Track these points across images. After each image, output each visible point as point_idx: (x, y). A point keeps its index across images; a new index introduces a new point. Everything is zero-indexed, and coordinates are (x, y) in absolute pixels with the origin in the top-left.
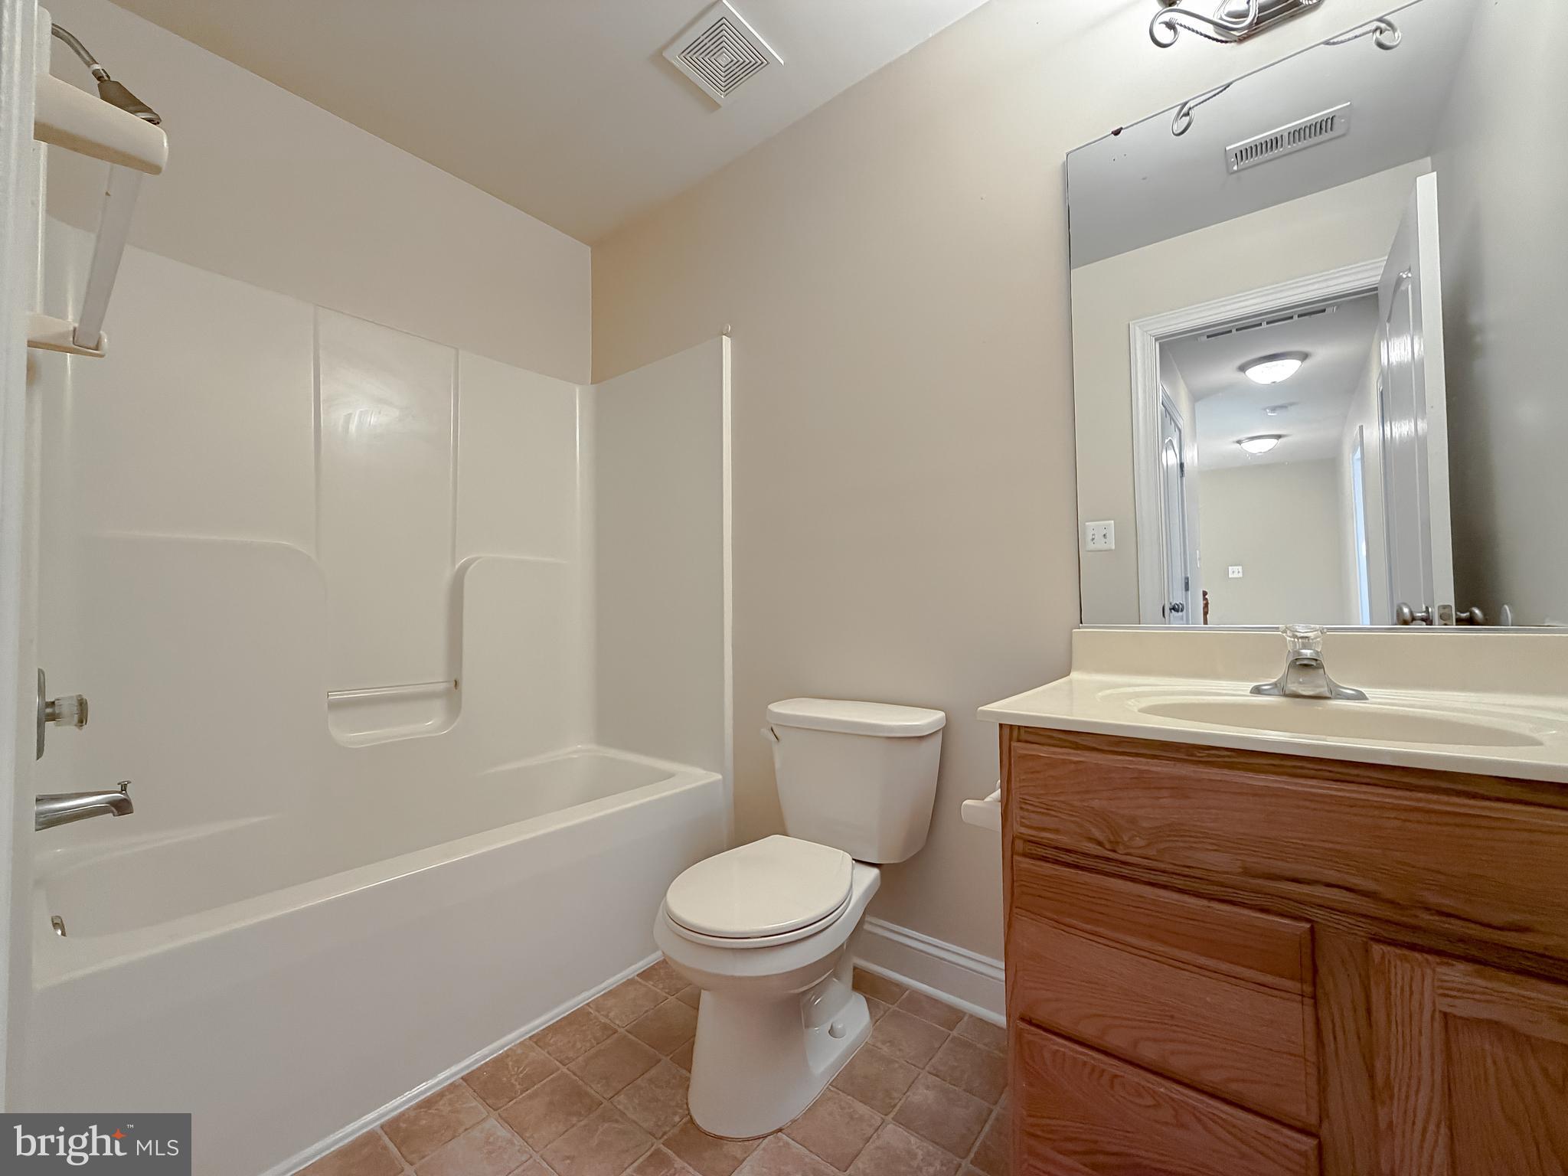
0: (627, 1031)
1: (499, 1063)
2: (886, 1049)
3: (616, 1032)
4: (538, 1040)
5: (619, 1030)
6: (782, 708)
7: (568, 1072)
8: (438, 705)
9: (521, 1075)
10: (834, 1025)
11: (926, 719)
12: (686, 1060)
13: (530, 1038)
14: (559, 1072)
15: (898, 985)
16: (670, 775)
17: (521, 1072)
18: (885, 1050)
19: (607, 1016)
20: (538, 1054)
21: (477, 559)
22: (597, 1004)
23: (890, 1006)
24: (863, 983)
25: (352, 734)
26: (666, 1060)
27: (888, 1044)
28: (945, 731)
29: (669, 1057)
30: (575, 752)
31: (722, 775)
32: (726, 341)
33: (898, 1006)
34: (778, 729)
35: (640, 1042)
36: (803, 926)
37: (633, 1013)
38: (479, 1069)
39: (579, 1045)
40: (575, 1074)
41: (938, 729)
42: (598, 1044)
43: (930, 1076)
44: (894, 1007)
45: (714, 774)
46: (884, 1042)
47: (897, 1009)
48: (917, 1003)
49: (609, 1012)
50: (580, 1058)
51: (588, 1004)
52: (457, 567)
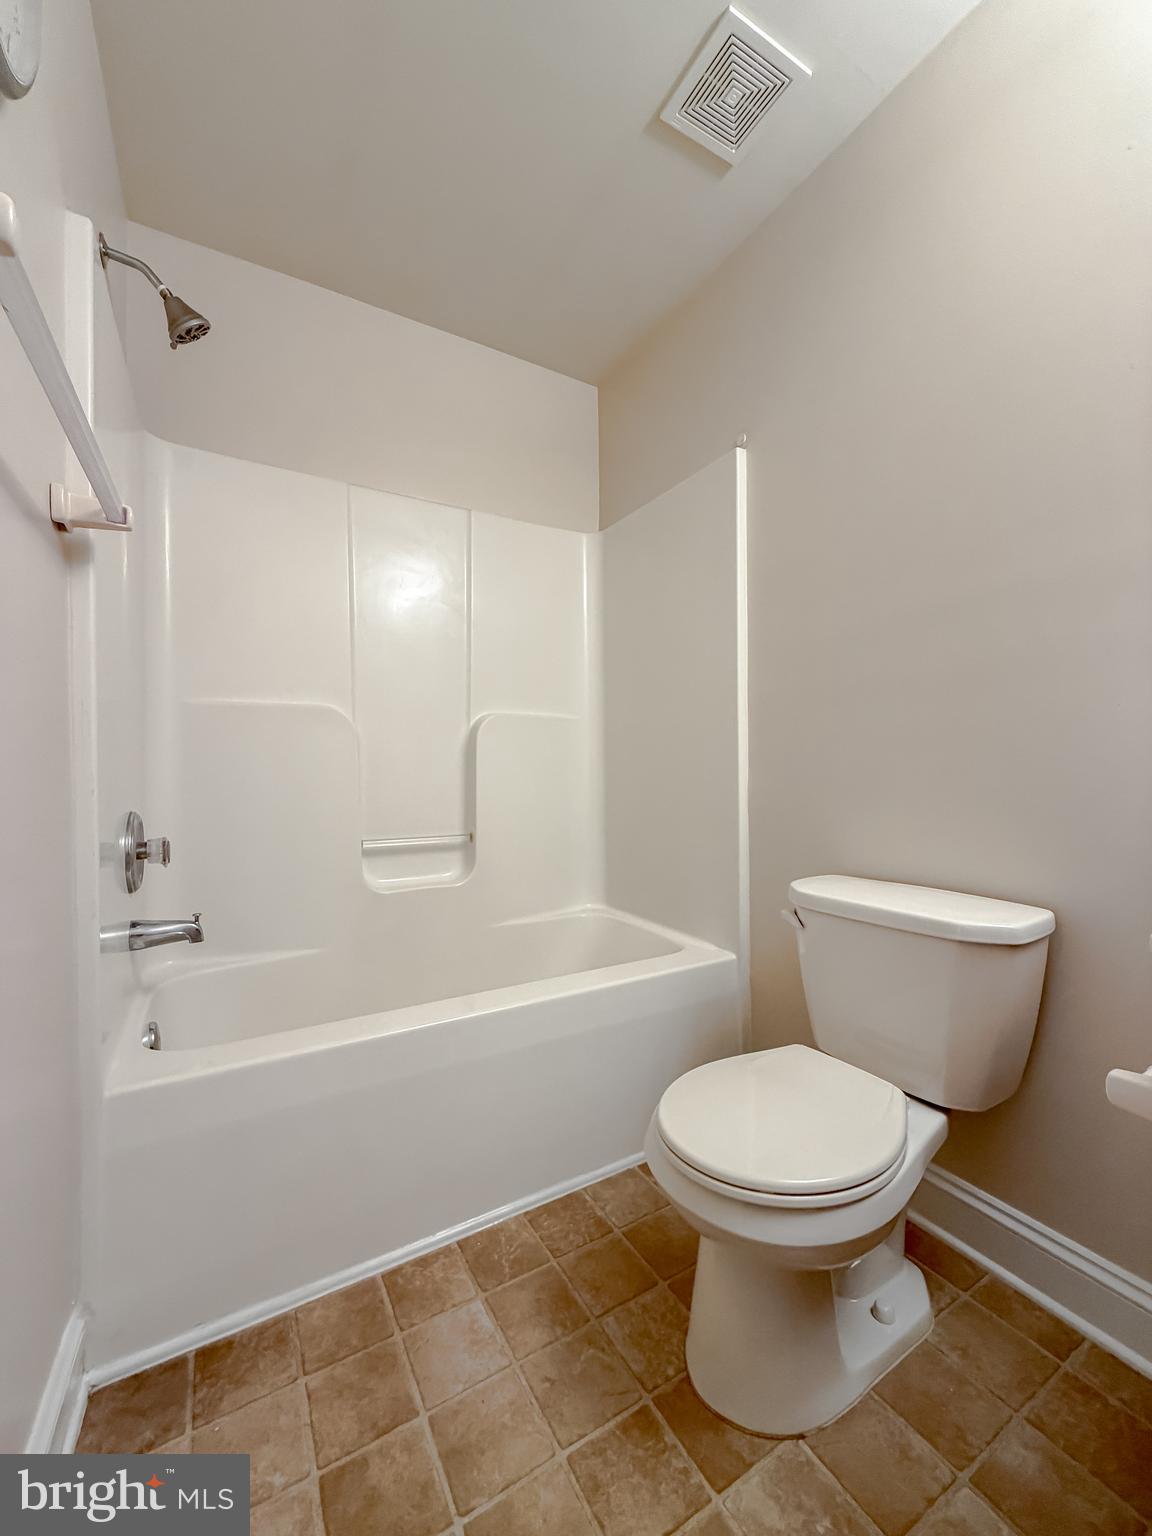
0: (624, 1234)
1: (492, 1235)
2: (956, 1359)
3: (611, 1231)
4: (533, 1217)
5: (616, 1230)
6: (813, 888)
7: (558, 1267)
8: (456, 857)
9: (512, 1257)
10: (879, 1306)
11: (1023, 921)
12: (684, 1291)
13: (526, 1213)
14: (549, 1264)
15: (971, 1263)
16: (676, 948)
17: (512, 1253)
18: (953, 1359)
19: (603, 1209)
20: (529, 1236)
21: (489, 715)
22: (595, 1190)
23: (961, 1292)
24: (918, 1247)
25: (382, 880)
26: (663, 1285)
27: (960, 1352)
28: (1054, 942)
29: (668, 1282)
30: (584, 911)
31: (734, 952)
32: (741, 455)
33: (971, 1296)
34: (802, 913)
35: (636, 1252)
36: (836, 1189)
37: (631, 1213)
38: (474, 1236)
39: (571, 1237)
40: (565, 1272)
41: (1044, 935)
42: (591, 1241)
43: (1029, 1428)
44: (965, 1296)
45: (726, 952)
46: (954, 1348)
47: (970, 1299)
48: (1000, 1298)
49: (606, 1205)
50: (571, 1254)
51: (585, 1189)
52: (472, 724)
